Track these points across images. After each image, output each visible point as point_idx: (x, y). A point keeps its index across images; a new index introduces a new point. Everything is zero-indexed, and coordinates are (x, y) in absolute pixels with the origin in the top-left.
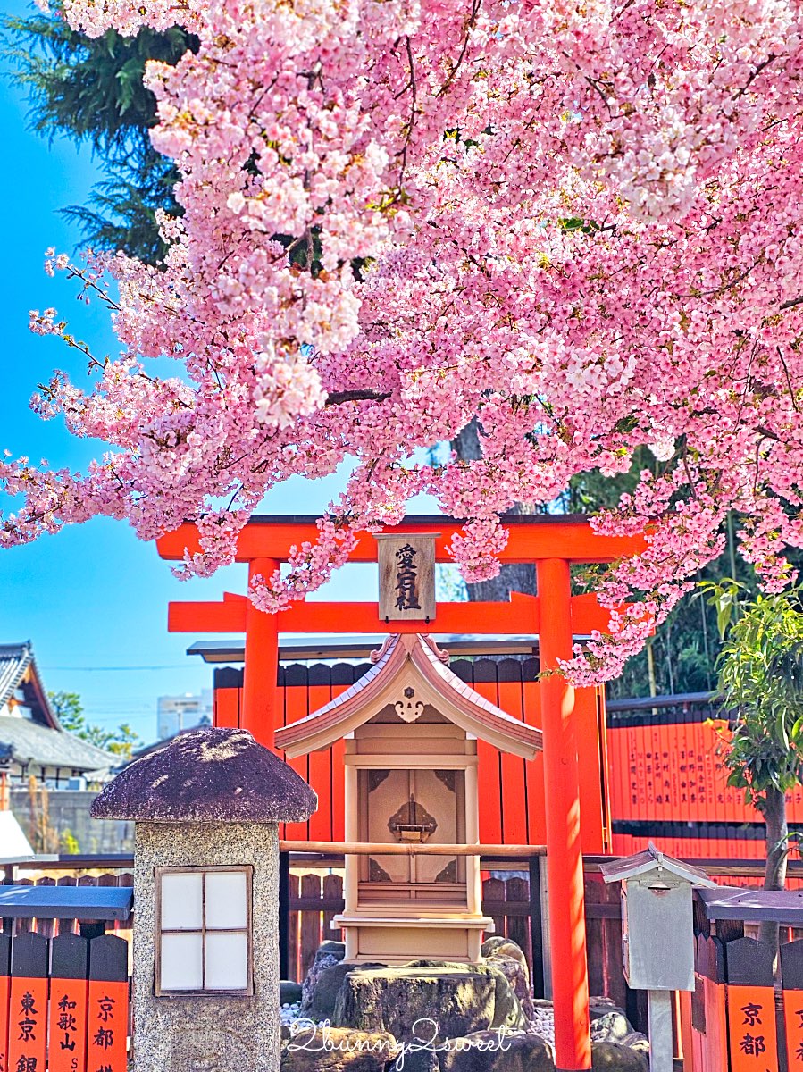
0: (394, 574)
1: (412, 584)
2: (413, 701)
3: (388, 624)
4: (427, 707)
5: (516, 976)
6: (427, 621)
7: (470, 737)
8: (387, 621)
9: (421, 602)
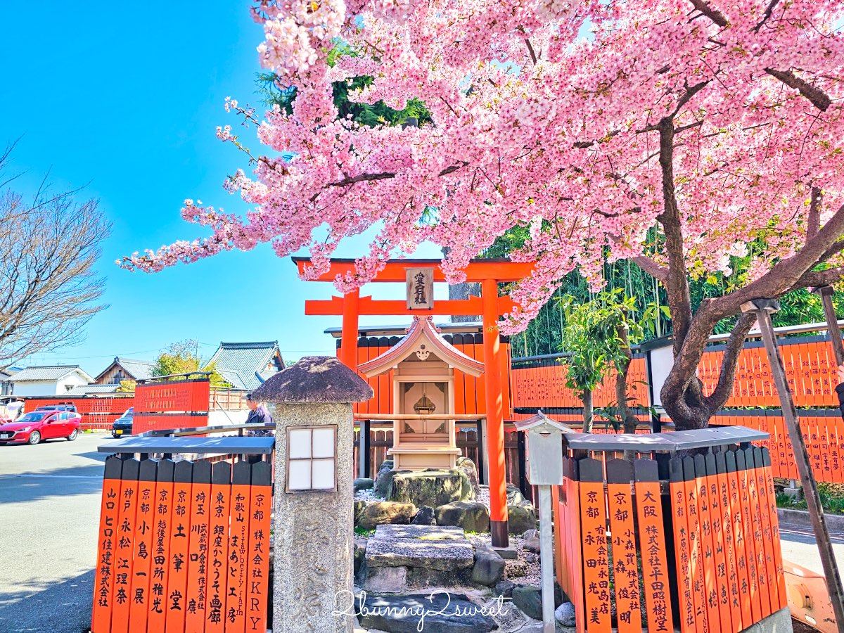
0: (414, 287)
1: (423, 292)
2: (425, 351)
3: (411, 311)
4: (431, 353)
5: (471, 475)
6: (430, 309)
7: (450, 367)
8: (411, 309)
9: (427, 300)
